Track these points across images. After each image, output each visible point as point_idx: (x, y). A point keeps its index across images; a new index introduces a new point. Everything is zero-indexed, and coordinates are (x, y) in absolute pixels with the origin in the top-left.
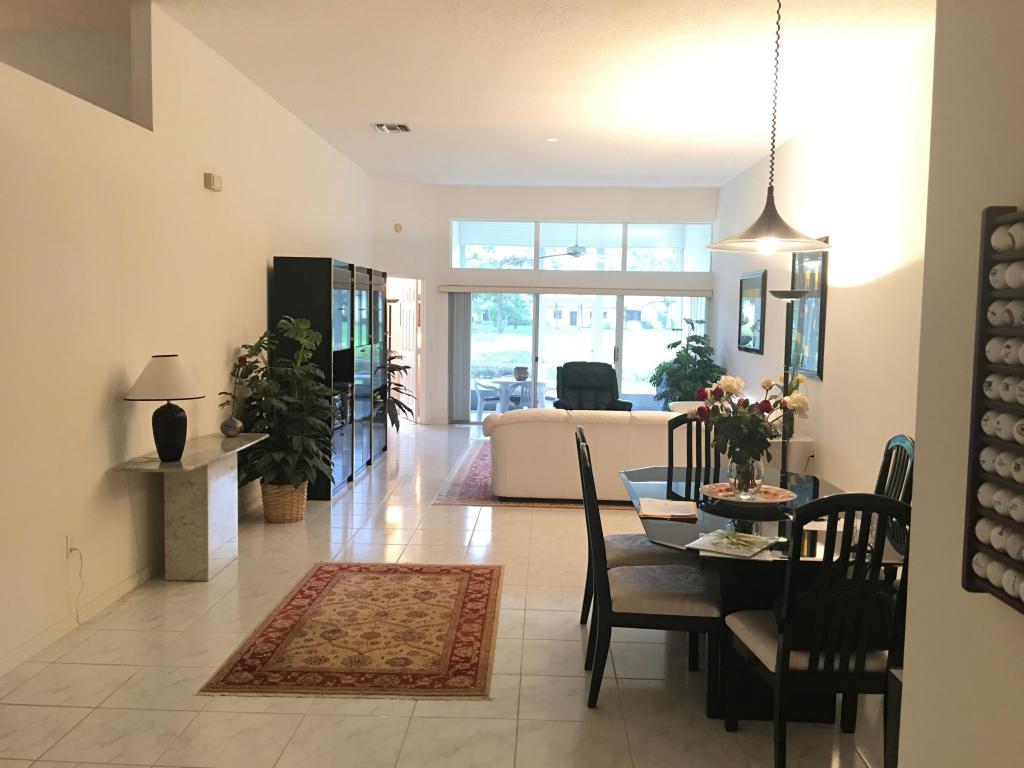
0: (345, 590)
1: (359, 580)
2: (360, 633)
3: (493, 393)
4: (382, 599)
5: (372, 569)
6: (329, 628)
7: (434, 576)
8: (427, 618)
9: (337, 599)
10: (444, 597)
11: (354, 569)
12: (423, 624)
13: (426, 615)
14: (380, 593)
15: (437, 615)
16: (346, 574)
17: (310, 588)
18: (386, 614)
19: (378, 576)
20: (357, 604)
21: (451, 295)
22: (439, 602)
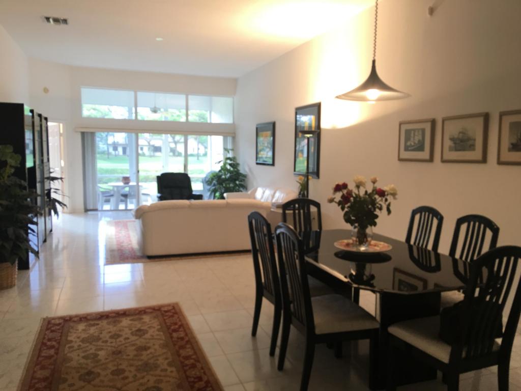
0: (78, 338)
1: (84, 328)
2: (109, 372)
3: (108, 192)
4: (110, 340)
5: (89, 317)
6: (83, 371)
7: (137, 316)
8: (152, 350)
9: (76, 346)
10: (154, 332)
11: (75, 319)
12: (151, 355)
13: (149, 348)
14: (105, 336)
15: (157, 347)
16: (72, 324)
17: (49, 340)
18: (120, 352)
19: (96, 322)
20: (94, 348)
21: (83, 134)
22: (152, 336)
